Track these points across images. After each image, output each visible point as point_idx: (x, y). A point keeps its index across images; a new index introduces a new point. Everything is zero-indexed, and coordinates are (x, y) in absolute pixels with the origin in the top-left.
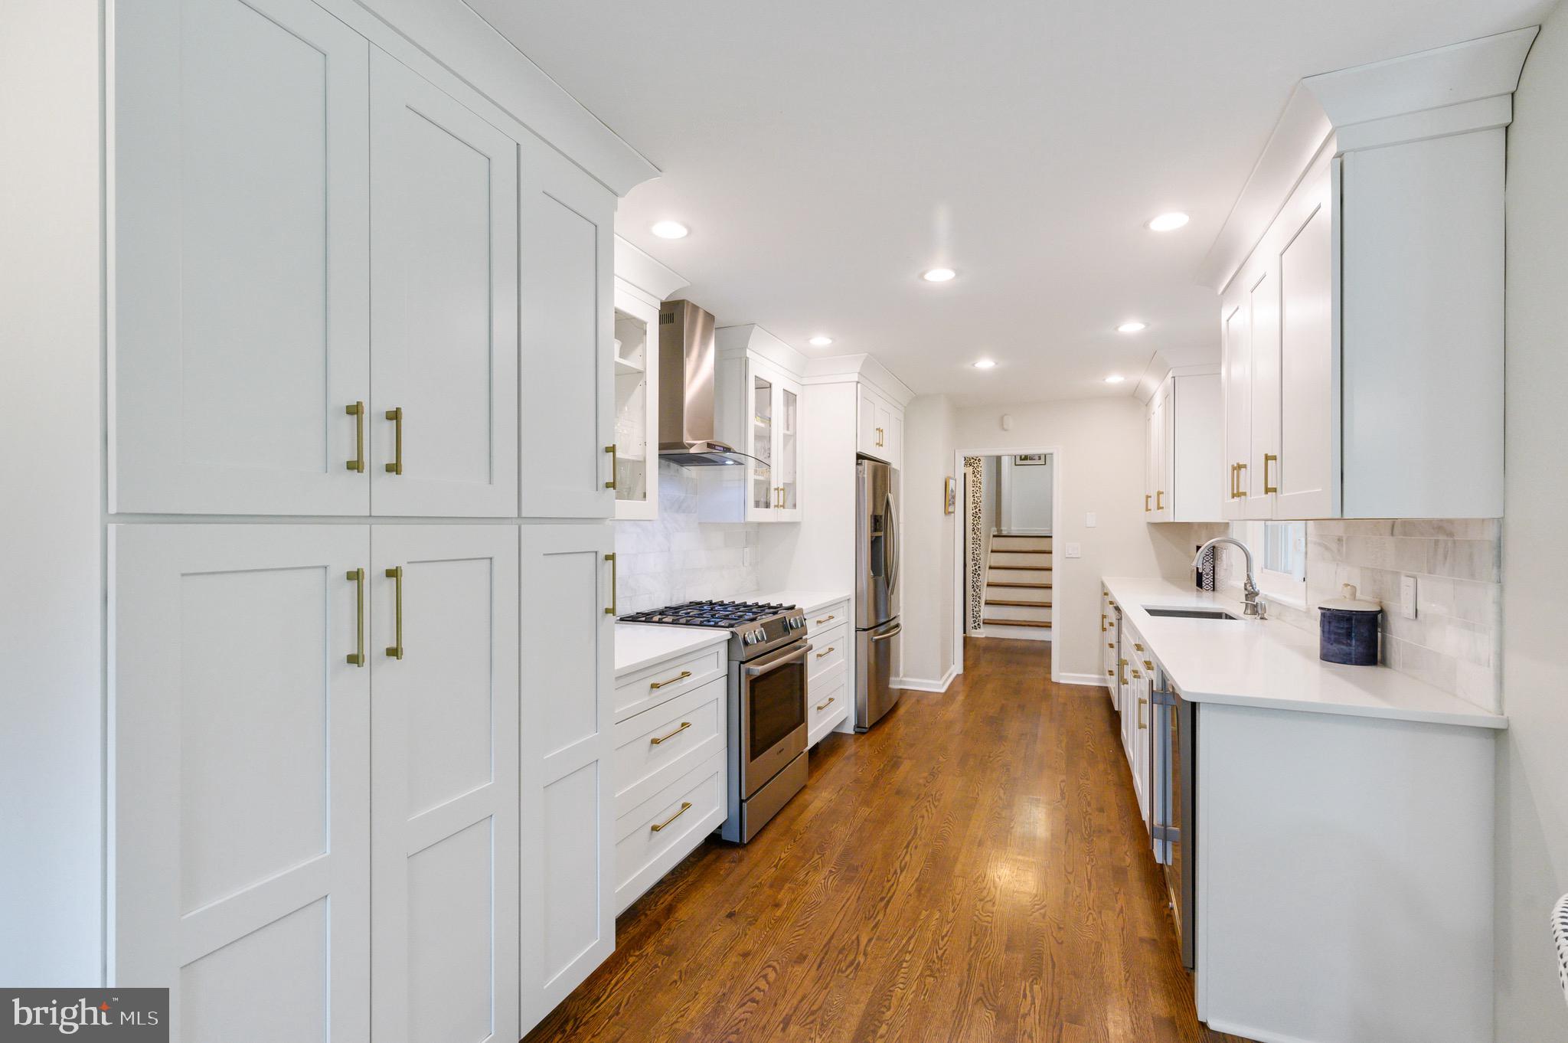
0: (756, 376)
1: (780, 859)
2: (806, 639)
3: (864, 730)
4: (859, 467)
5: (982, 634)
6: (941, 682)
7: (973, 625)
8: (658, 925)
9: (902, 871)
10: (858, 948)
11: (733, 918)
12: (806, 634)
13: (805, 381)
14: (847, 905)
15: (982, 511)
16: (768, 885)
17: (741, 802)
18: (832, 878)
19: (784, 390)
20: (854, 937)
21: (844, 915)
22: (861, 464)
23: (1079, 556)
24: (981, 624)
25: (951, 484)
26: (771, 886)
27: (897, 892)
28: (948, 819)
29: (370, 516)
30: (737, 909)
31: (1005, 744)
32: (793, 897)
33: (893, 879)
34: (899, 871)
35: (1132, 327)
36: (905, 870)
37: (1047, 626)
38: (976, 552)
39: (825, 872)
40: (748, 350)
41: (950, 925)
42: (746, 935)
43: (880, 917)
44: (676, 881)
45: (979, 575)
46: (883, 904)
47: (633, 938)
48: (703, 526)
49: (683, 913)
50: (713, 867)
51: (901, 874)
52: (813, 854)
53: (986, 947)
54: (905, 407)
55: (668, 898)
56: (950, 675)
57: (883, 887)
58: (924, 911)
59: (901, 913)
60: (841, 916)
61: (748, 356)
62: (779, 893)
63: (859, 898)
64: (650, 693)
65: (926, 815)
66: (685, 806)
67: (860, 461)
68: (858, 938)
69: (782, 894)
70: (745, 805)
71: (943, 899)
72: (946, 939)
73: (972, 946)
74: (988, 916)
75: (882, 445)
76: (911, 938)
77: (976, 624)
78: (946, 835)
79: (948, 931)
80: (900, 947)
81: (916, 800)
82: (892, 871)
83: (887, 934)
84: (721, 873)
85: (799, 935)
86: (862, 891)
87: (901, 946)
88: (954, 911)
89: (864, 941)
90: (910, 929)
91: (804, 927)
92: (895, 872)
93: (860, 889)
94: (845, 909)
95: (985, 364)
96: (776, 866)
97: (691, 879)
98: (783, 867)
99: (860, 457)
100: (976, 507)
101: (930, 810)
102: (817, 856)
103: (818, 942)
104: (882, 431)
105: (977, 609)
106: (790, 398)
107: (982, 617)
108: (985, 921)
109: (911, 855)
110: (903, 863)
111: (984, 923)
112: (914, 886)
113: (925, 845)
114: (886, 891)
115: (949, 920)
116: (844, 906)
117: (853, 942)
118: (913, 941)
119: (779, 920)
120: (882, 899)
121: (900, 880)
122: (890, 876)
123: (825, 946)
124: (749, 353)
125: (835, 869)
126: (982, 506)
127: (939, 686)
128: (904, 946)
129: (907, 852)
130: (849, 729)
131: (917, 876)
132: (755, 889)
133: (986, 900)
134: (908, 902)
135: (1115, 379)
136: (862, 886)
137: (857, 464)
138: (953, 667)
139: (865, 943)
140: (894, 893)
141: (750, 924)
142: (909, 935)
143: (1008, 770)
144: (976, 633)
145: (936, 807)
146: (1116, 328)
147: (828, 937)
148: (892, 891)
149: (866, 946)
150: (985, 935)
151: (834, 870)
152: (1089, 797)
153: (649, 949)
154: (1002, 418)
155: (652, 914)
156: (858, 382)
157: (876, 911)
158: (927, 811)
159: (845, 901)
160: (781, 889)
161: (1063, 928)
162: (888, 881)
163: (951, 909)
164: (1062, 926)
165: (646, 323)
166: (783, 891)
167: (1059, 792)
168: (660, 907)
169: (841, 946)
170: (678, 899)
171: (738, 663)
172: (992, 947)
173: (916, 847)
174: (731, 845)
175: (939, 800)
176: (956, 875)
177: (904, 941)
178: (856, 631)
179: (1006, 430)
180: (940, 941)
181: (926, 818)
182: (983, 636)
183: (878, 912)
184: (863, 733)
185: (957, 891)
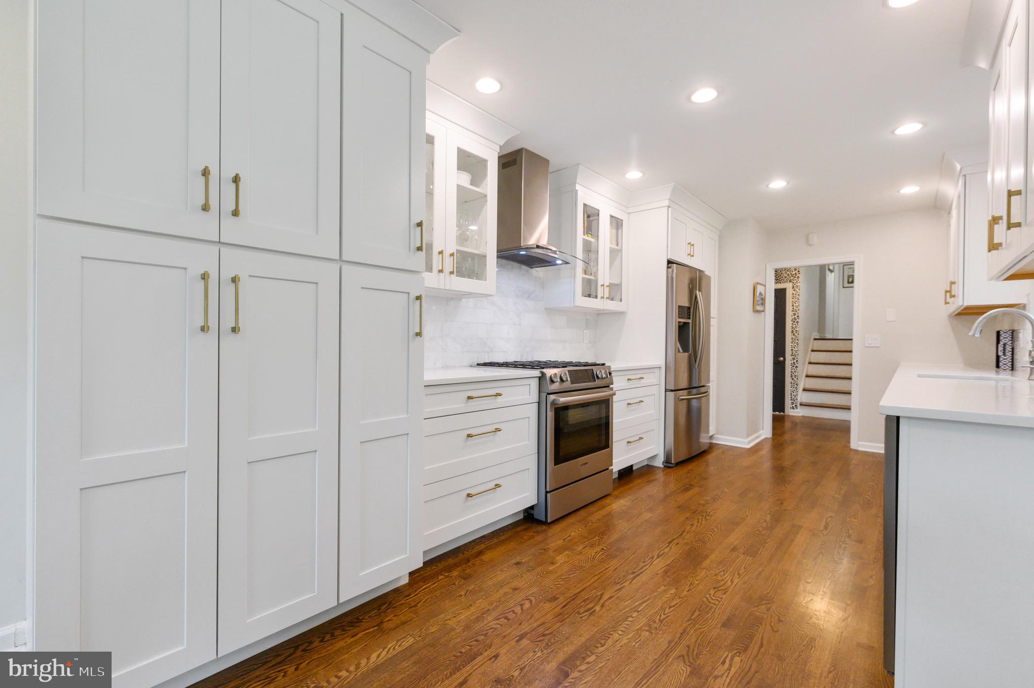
0: (584, 204)
1: (569, 536)
2: (612, 388)
3: (671, 465)
4: (670, 270)
5: (799, 413)
6: (747, 440)
7: (791, 406)
8: (468, 561)
9: (658, 557)
10: (599, 601)
11: (519, 566)
12: (612, 384)
13: (630, 210)
14: (604, 572)
15: (800, 317)
16: (552, 550)
17: (547, 492)
18: (601, 553)
19: (612, 217)
20: (599, 594)
21: (599, 578)
22: (670, 267)
23: (878, 345)
24: (798, 405)
25: (760, 289)
26: (555, 551)
27: (648, 570)
28: (713, 529)
29: (219, 242)
30: (523, 561)
31: (787, 486)
32: (567, 560)
33: (649, 561)
34: (655, 557)
35: (909, 128)
36: (661, 558)
37: (848, 408)
38: (794, 349)
39: (598, 549)
40: (577, 184)
41: (680, 600)
42: (522, 577)
43: (626, 584)
44: (492, 538)
45: (797, 367)
46: (632, 576)
47: (449, 565)
48: (550, 311)
49: (486, 557)
50: (522, 533)
51: (657, 559)
52: (596, 535)
53: (704, 621)
54: (720, 231)
55: (483, 546)
56: (758, 437)
57: (638, 565)
58: (663, 587)
59: (644, 585)
60: (596, 578)
61: (577, 188)
62: (558, 556)
63: (616, 569)
64: (466, 402)
65: (696, 524)
66: (498, 486)
67: (670, 265)
68: (602, 595)
69: (560, 557)
70: (548, 495)
71: (683, 582)
72: (672, 609)
73: (692, 618)
74: (717, 600)
75: (693, 256)
76: (643, 602)
77: (794, 405)
78: (706, 539)
79: (677, 604)
80: (632, 607)
81: (693, 513)
82: (650, 556)
83: (626, 597)
84: (525, 537)
85: (560, 584)
86: (621, 565)
87: (634, 606)
88: (689, 591)
89: (605, 597)
90: (646, 596)
91: (565, 580)
92: (653, 557)
93: (620, 563)
94: (602, 574)
95: (778, 184)
96: (564, 540)
97: (503, 538)
98: (569, 541)
99: (670, 262)
100: (795, 314)
101: (700, 521)
102: (597, 538)
103: (571, 591)
104: (693, 245)
105: (795, 394)
106: (617, 223)
107: (798, 399)
108: (712, 603)
109: (671, 549)
110: (661, 553)
111: (710, 604)
112: (663, 569)
113: (686, 544)
114: (639, 568)
115: (681, 597)
116: (602, 572)
117: (597, 596)
118: (644, 605)
119: (551, 572)
120: (633, 573)
121: (654, 563)
122: (647, 559)
123: (575, 595)
124: (578, 187)
125: (607, 548)
126: (801, 313)
127: (745, 443)
128: (635, 606)
129: (668, 546)
130: (659, 463)
131: (669, 563)
132: (543, 551)
133: (720, 589)
134: (653, 579)
135: (910, 190)
136: (621, 562)
137: (668, 267)
138: (761, 432)
139: (605, 599)
140: (645, 571)
141: (529, 571)
142: (643, 600)
143: (782, 503)
144: (792, 412)
145: (706, 520)
146: (893, 132)
147: (579, 590)
148: (644, 569)
149: (605, 601)
150: (707, 613)
151: (605, 548)
152: (851, 531)
153: (455, 573)
154: (807, 236)
155: (467, 554)
156: (669, 207)
157: (625, 580)
158: (698, 522)
159: (604, 569)
160: (560, 554)
161: (782, 621)
162: (644, 562)
163: (687, 590)
164: (783, 619)
165: (487, 161)
166: (561, 555)
167: (824, 523)
168: (475, 550)
169: (587, 597)
170: (489, 548)
171: (545, 394)
172: (710, 621)
173: (677, 544)
174: (540, 522)
175: (711, 516)
176: (702, 567)
177: (637, 603)
178: (666, 391)
179: (810, 245)
180: (667, 609)
181: (695, 526)
182: (800, 415)
183: (627, 580)
184: (670, 467)
185: (698, 578)
